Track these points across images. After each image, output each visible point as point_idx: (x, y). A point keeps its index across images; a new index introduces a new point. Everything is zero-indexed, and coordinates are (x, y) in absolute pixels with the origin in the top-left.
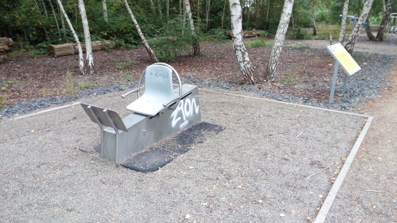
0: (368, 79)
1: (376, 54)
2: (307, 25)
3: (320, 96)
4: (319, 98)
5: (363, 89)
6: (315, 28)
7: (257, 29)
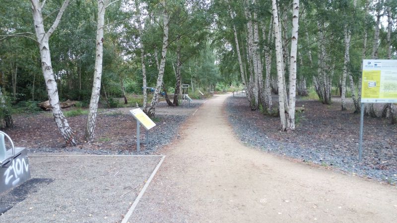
0: (165, 133)
1: (172, 116)
2: (119, 95)
3: (131, 148)
4: (130, 150)
5: (161, 140)
6: (125, 98)
7: (72, 100)
